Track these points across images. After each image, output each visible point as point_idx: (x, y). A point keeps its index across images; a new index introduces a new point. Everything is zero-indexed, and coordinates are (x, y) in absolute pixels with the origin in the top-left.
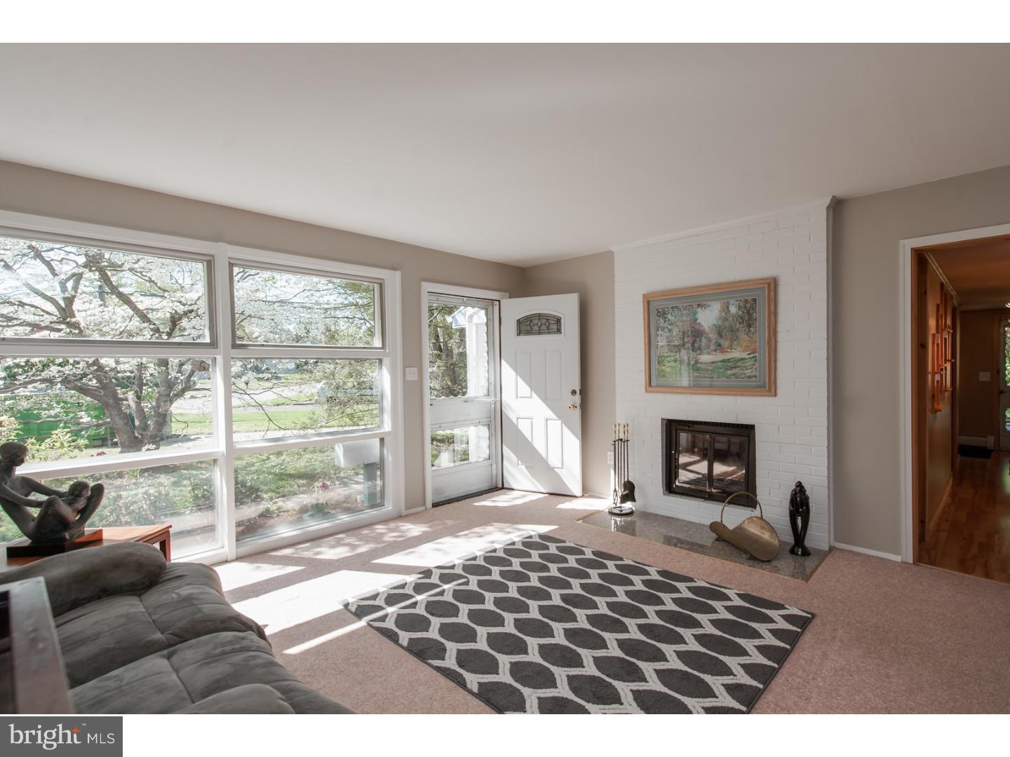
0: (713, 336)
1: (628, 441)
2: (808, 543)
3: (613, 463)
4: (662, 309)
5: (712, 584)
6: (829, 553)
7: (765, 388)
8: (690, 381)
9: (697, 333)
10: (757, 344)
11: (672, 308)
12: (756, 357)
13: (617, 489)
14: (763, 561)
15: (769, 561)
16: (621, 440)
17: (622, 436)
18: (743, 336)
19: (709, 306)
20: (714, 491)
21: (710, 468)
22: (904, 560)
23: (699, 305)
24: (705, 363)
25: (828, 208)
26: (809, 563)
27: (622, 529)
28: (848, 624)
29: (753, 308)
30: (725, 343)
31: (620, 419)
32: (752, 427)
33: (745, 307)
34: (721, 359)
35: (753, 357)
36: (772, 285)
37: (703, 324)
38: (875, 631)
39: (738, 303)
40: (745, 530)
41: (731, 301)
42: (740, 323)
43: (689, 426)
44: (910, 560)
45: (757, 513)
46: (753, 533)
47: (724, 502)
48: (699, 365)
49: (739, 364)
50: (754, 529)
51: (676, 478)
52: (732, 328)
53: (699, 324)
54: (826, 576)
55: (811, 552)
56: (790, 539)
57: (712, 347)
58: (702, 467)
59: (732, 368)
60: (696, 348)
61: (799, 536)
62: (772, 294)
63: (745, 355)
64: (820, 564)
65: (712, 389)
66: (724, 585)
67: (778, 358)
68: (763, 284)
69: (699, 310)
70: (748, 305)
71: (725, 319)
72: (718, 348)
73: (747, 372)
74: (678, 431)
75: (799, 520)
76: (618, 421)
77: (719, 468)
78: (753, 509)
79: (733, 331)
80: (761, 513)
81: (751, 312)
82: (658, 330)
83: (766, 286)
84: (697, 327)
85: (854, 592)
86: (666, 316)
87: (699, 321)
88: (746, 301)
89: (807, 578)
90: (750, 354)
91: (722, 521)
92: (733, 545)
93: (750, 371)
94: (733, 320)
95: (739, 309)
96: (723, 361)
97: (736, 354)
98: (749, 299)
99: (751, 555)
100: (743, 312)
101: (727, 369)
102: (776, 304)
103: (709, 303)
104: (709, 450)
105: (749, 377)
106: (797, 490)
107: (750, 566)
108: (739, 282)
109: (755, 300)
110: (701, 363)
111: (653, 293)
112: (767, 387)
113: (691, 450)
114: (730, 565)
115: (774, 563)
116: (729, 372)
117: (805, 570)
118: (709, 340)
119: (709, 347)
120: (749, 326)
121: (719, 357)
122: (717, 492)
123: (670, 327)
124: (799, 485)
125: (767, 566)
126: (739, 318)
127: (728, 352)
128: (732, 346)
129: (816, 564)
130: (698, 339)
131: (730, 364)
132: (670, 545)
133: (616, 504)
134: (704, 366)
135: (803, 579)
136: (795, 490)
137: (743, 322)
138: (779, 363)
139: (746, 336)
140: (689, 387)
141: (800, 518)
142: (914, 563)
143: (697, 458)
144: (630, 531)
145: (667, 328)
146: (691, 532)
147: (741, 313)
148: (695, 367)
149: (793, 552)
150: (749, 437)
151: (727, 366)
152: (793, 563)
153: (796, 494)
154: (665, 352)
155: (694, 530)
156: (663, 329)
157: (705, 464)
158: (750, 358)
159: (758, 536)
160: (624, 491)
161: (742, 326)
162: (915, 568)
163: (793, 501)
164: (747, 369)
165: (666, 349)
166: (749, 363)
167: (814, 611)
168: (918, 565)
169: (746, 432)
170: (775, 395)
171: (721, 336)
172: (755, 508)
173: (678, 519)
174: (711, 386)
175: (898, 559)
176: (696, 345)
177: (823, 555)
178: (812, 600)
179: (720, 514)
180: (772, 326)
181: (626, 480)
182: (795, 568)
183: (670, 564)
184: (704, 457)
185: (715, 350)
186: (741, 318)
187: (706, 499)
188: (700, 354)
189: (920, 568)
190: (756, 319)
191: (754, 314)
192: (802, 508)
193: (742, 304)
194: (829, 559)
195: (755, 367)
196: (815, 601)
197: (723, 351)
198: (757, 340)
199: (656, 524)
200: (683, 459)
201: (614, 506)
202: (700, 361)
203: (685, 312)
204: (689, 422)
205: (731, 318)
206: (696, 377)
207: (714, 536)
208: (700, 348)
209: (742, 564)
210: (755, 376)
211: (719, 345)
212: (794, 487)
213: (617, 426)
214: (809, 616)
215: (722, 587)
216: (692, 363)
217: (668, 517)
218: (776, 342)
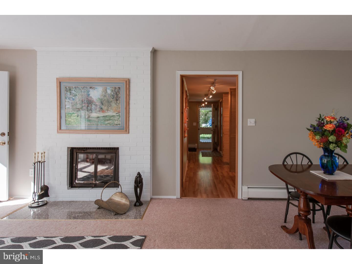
0: (98, 103)
1: (44, 162)
2: (142, 199)
3: (33, 176)
4: (69, 87)
5: (95, 237)
6: (150, 201)
7: (124, 130)
8: (85, 126)
9: (89, 102)
10: (120, 109)
11: (75, 87)
12: (120, 115)
13: (36, 192)
14: (122, 214)
15: (125, 213)
16: (40, 162)
17: (40, 159)
18: (113, 104)
19: (96, 88)
20: (97, 182)
21: (96, 168)
22: (177, 198)
23: (91, 88)
24: (94, 118)
25: (151, 52)
26: (142, 209)
27: (38, 216)
28: (160, 235)
29: (119, 92)
30: (105, 108)
31: (39, 149)
32: (117, 149)
33: (115, 91)
34: (103, 116)
35: (118, 115)
36: (128, 82)
37: (93, 97)
38: (170, 235)
39: (111, 88)
40: (113, 200)
41: (108, 87)
42: (112, 98)
43: (84, 151)
44: (179, 197)
45: (119, 190)
46: (117, 201)
47: (103, 187)
48: (90, 119)
49: (112, 118)
50: (118, 199)
51: (75, 179)
52: (108, 100)
53: (91, 97)
54: (150, 214)
55: (143, 203)
56: (135, 199)
57: (98, 110)
58: (91, 169)
59: (108, 120)
60: (89, 110)
61: (138, 197)
62: (128, 86)
63: (114, 114)
64: (147, 209)
65: (98, 131)
66: (102, 235)
67: (130, 116)
68: (124, 81)
69: (91, 90)
70: (116, 90)
71: (105, 96)
72: (101, 110)
73: (115, 122)
74: (77, 153)
75: (138, 189)
76: (37, 151)
77: (100, 168)
78: (117, 188)
79: (109, 102)
80: (121, 189)
81: (118, 93)
82: (66, 98)
83: (125, 82)
84: (90, 99)
85: (161, 218)
86: (71, 91)
87: (90, 96)
88: (115, 88)
89: (142, 217)
90: (117, 114)
91: (101, 199)
92: (107, 209)
93: (117, 122)
94: (109, 96)
95: (112, 92)
96: (104, 117)
97: (110, 113)
98: (117, 87)
99: (116, 213)
100: (114, 93)
101: (105, 121)
102: (129, 91)
103: (96, 87)
104: (95, 160)
105: (116, 125)
106: (138, 176)
107: (116, 219)
108: (112, 78)
109: (119, 88)
110: (92, 117)
111: (63, 78)
112: (125, 129)
113: (85, 160)
114: (105, 221)
115: (127, 214)
116: (107, 122)
117: (141, 213)
118: (96, 105)
119: (96, 109)
120: (117, 100)
121: (101, 114)
122: (99, 183)
123: (73, 97)
124: (139, 174)
125: (124, 216)
126: (112, 96)
127: (106, 112)
128: (108, 109)
129: (145, 208)
130: (90, 105)
131: (107, 118)
132: (70, 219)
133: (35, 201)
134: (93, 119)
135: (140, 218)
136: (137, 176)
137: (114, 98)
138: (130, 118)
139: (115, 105)
140: (85, 130)
141: (139, 189)
142: (180, 198)
143: (89, 164)
144: (43, 216)
145: (72, 98)
146: (84, 207)
147: (113, 94)
148: (89, 119)
149: (135, 205)
150: (116, 153)
151: (106, 119)
152: (136, 211)
153: (137, 178)
154: (71, 111)
155: (86, 205)
156: (69, 99)
157: (93, 166)
158: (117, 116)
159: (120, 201)
160: (41, 192)
161: (113, 100)
162: (181, 200)
163: (136, 182)
164: (115, 121)
165: (71, 110)
166: (116, 118)
167: (146, 234)
168: (182, 198)
169: (114, 151)
170: (129, 133)
171: (103, 104)
172: (118, 187)
173: (76, 201)
174: (97, 129)
175: (174, 197)
176: (89, 108)
177: (148, 203)
178: (145, 228)
179: (101, 194)
180: (127, 101)
181: (42, 185)
182: (136, 213)
183: (70, 232)
184: (93, 163)
185: (99, 111)
186: (113, 96)
187: (93, 187)
188: (91, 113)
189: (182, 199)
190: (120, 97)
191: (119, 95)
192: (140, 184)
193: (113, 89)
194: (151, 205)
195: (119, 120)
196: (146, 228)
197: (103, 111)
198: (121, 107)
199: (62, 208)
200: (80, 166)
201: (33, 202)
202: (91, 116)
203: (82, 90)
204: (84, 148)
205: (108, 96)
206: (89, 125)
207: (97, 206)
208: (91, 110)
209: (111, 219)
210: (119, 124)
211: (102, 109)
212: (136, 175)
213: (37, 154)
214: (144, 238)
215: (100, 237)
216: (87, 117)
217: (70, 202)
218: (129, 108)
